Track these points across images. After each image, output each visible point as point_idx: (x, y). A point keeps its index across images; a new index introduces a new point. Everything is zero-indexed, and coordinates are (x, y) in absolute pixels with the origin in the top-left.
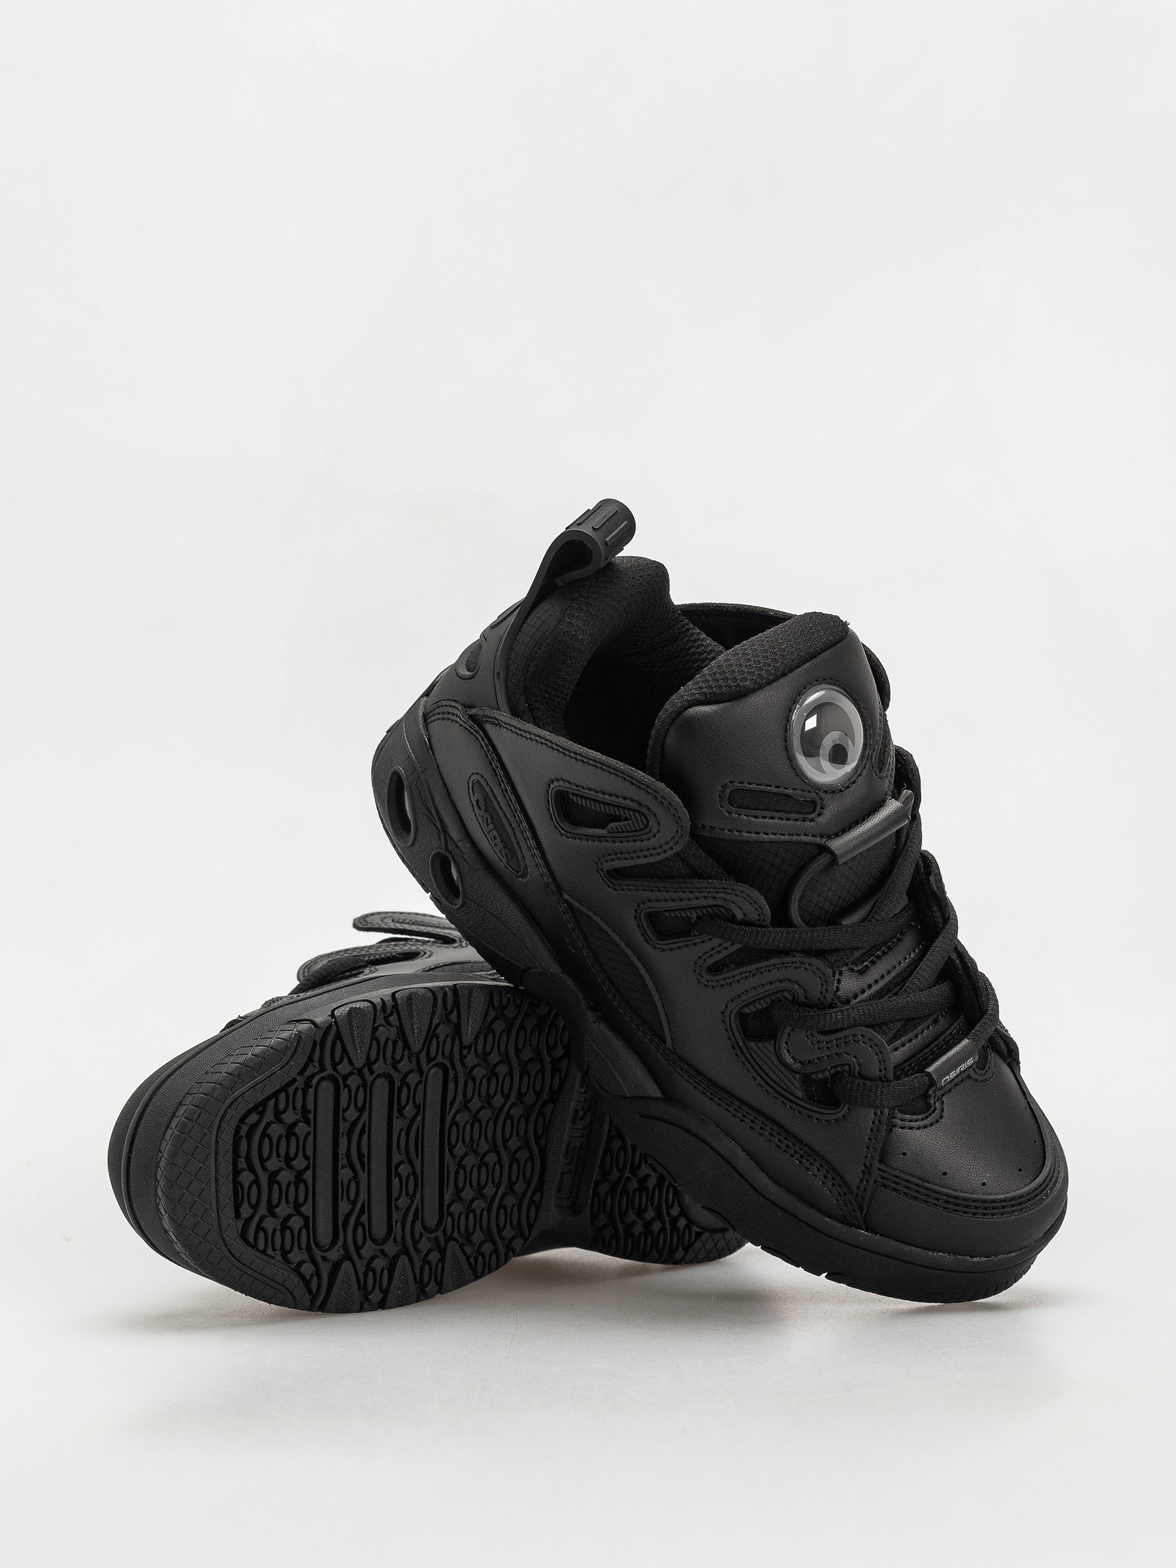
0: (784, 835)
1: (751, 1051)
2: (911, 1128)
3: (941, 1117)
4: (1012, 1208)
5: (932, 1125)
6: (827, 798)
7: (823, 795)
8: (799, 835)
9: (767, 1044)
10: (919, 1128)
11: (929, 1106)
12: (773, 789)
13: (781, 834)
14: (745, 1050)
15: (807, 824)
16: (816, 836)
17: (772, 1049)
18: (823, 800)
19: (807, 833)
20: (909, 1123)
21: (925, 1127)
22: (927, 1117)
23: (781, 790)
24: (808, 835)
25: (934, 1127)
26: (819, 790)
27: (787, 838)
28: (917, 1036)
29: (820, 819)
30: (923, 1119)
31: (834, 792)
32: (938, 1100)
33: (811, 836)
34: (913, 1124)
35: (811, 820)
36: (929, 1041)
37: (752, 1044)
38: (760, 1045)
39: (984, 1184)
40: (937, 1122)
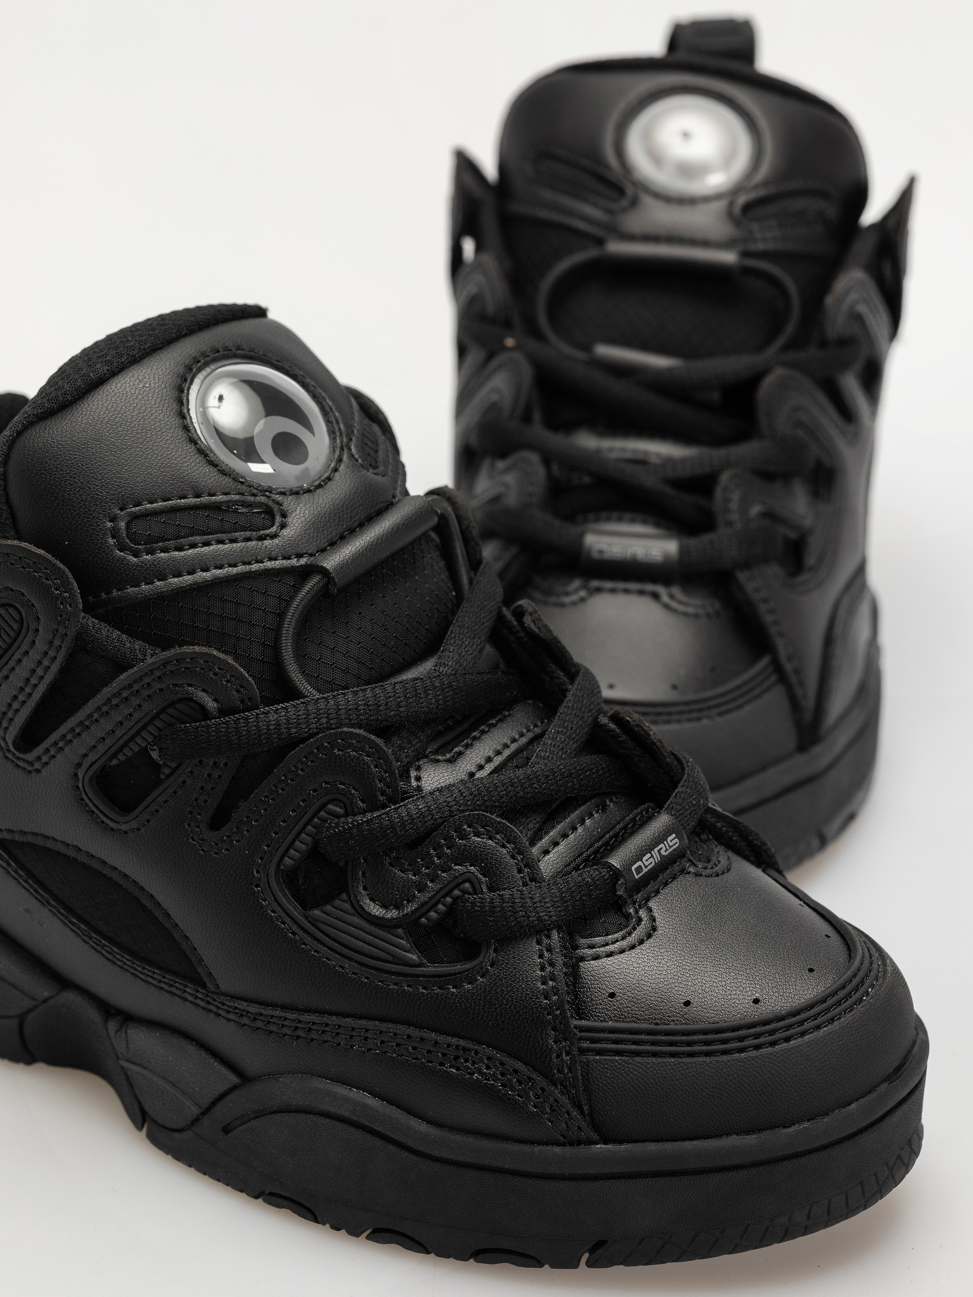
0: (235, 566)
1: (319, 924)
2: (610, 954)
3: (654, 929)
4: (815, 1022)
5: (641, 942)
6: (288, 503)
7: (279, 498)
8: (262, 562)
9: (337, 902)
10: (622, 951)
11: (628, 917)
12: (191, 501)
13: (230, 566)
14: (308, 926)
15: (267, 543)
16: (289, 558)
17: (347, 906)
18: (281, 505)
19: (274, 555)
20: (603, 949)
21: (633, 947)
22: (630, 934)
23: (205, 499)
24: (276, 559)
25: (647, 944)
26: (270, 492)
27: (241, 569)
28: (574, 829)
29: (286, 532)
30: (624, 938)
31: (297, 493)
32: (640, 908)
33: (282, 559)
34: (611, 948)
35: (274, 536)
36: (598, 832)
37: (317, 912)
38: (328, 908)
39: (756, 1001)
40: (649, 936)
